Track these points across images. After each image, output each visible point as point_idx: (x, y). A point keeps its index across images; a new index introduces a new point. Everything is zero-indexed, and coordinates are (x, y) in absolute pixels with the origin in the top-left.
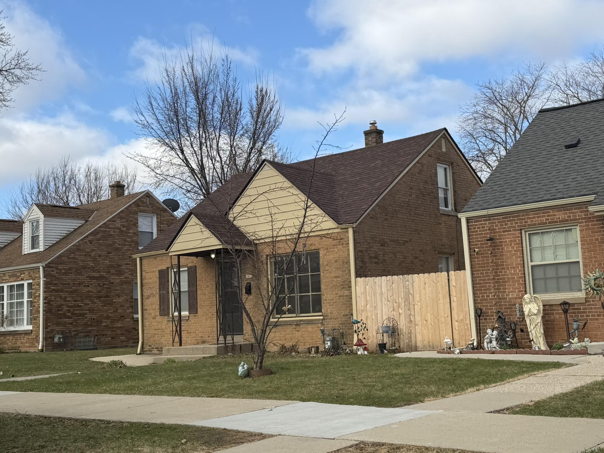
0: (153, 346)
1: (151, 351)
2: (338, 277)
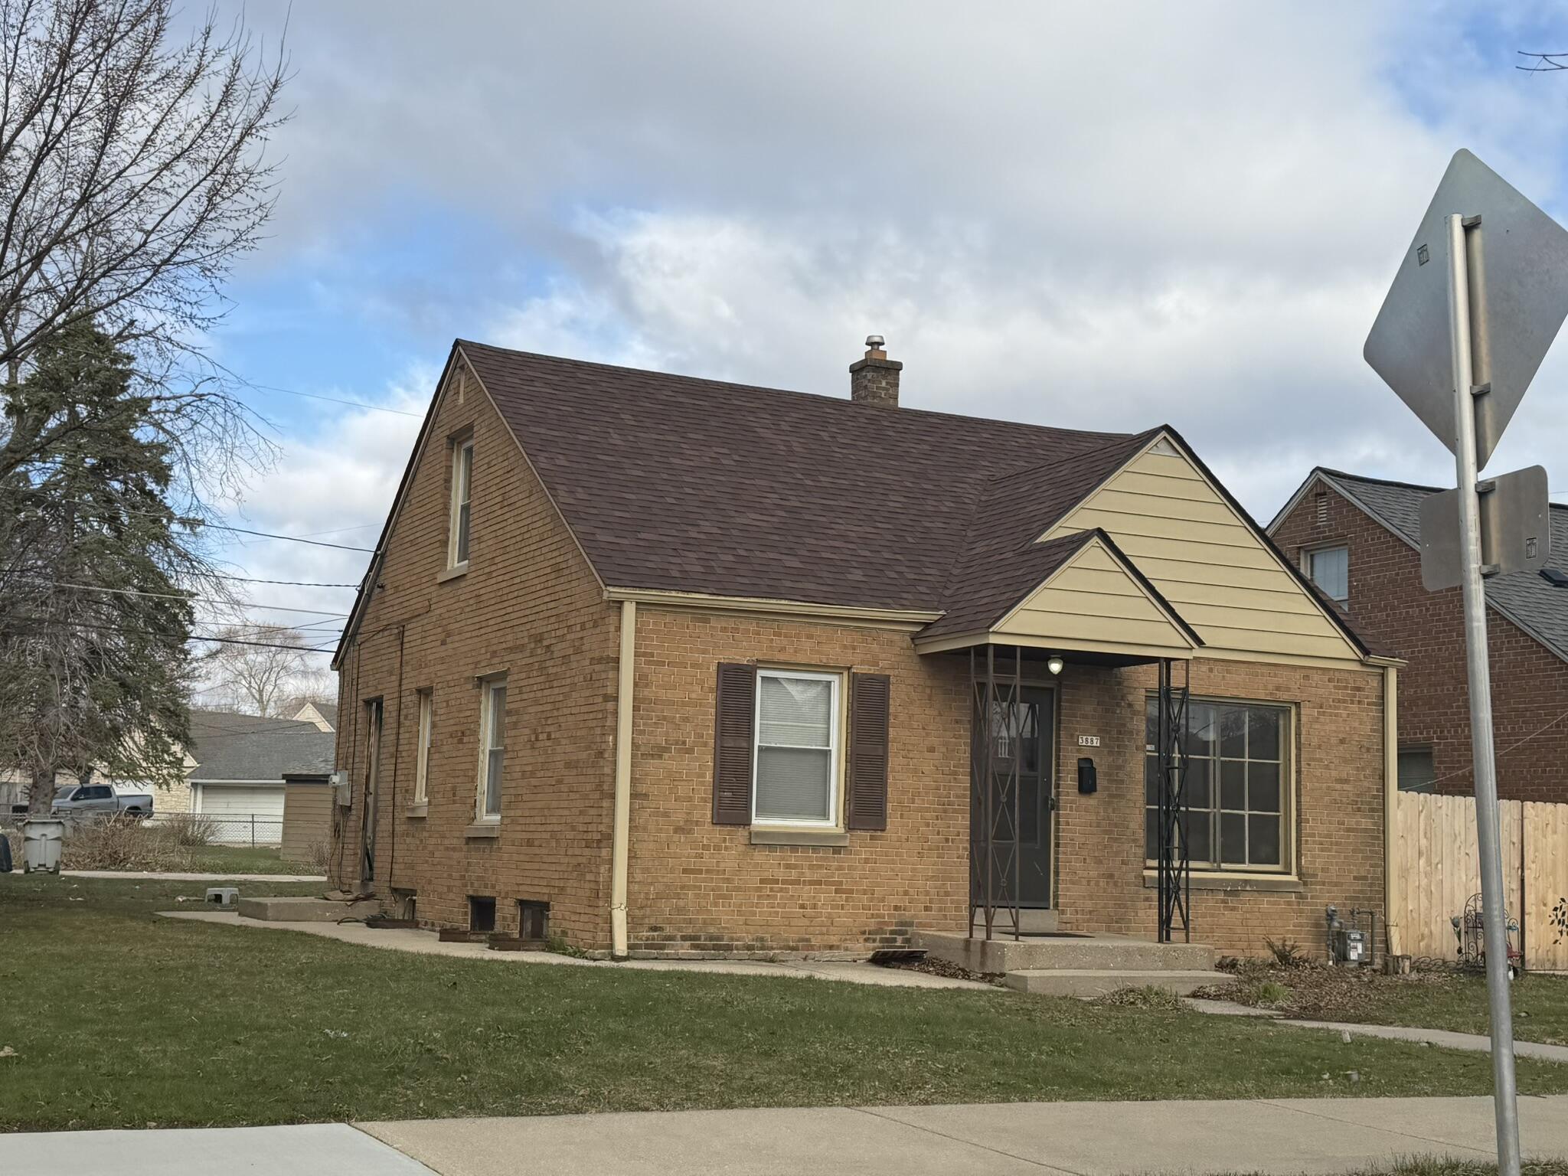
1: (662, 947)
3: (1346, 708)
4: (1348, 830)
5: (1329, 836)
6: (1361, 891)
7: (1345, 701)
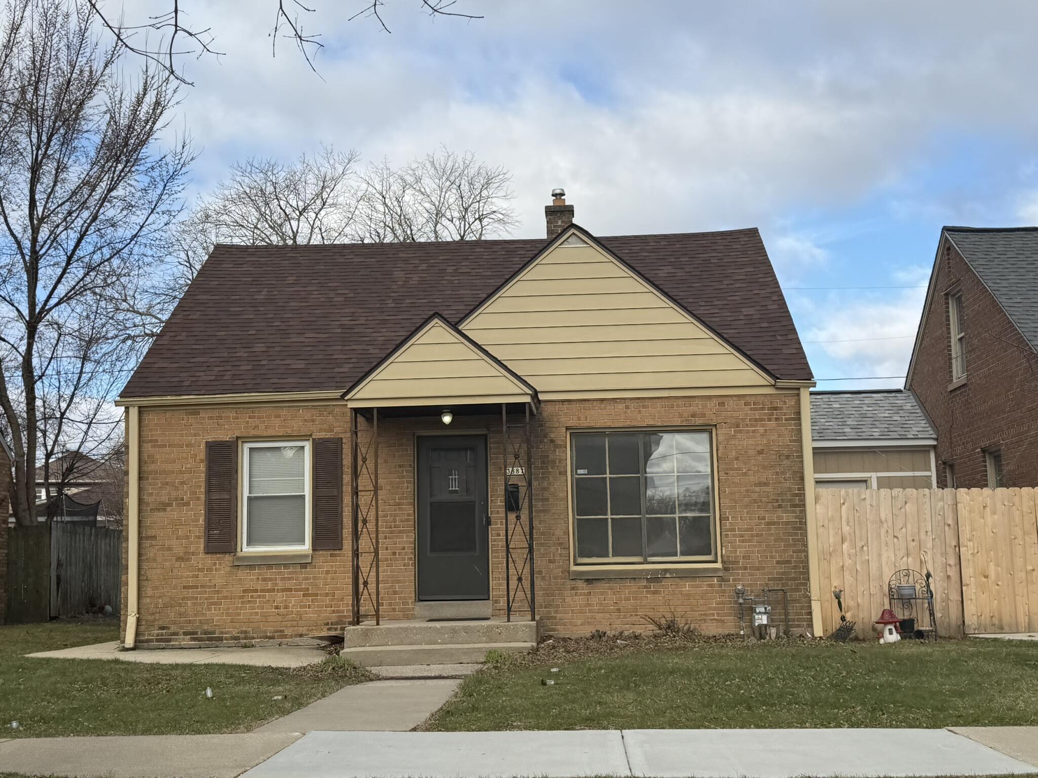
0: (173, 629)
1: (169, 640)
2: (766, 484)
3: (763, 426)
4: (769, 524)
5: (751, 529)
6: (784, 573)
7: (761, 420)
